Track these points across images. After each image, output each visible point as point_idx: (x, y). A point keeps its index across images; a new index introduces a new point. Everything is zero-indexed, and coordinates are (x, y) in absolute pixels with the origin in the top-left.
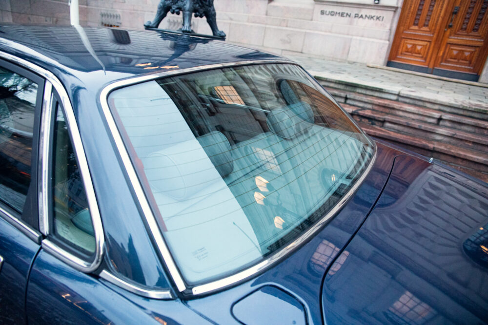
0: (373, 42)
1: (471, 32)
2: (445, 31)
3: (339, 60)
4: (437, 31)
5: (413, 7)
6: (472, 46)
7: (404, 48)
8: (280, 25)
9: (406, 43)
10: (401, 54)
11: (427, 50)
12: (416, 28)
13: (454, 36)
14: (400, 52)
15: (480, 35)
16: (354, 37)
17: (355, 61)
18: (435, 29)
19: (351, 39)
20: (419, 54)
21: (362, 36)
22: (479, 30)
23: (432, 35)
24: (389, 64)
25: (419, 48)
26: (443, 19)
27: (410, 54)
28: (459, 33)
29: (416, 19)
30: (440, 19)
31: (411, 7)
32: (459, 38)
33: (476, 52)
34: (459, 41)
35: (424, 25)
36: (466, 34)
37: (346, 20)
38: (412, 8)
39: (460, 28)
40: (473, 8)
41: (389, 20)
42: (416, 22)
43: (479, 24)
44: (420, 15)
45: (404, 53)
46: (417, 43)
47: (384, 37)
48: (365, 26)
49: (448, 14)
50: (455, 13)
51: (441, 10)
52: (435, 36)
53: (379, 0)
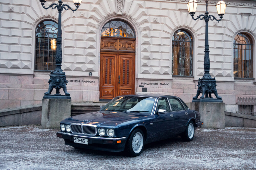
0: (93, 92)
2: (118, 85)
3: (79, 102)
4: (115, 85)
5: (103, 76)
6: (128, 89)
7: (104, 93)
8: (43, 88)
9: (104, 91)
10: (103, 95)
11: (113, 92)
12: (107, 84)
13: (121, 86)
16: (84, 91)
17: (86, 101)
18: (114, 84)
20: (111, 94)
21: (87, 90)
22: (129, 84)
23: (113, 87)
24: (100, 100)
26: (116, 80)
27: (107, 95)
30: (115, 80)
31: (102, 76)
32: (123, 87)
33: (131, 91)
35: (110, 83)
36: (125, 85)
37: (78, 83)
38: (103, 77)
39: (122, 83)
40: (124, 76)
41: (97, 82)
42: (106, 82)
43: (128, 82)
44: (107, 79)
45: (105, 95)
46: (108, 90)
47: (97, 89)
48: (87, 86)
49: (117, 79)
50: (119, 78)
51: (114, 77)
52: (115, 87)
53: (91, 75)
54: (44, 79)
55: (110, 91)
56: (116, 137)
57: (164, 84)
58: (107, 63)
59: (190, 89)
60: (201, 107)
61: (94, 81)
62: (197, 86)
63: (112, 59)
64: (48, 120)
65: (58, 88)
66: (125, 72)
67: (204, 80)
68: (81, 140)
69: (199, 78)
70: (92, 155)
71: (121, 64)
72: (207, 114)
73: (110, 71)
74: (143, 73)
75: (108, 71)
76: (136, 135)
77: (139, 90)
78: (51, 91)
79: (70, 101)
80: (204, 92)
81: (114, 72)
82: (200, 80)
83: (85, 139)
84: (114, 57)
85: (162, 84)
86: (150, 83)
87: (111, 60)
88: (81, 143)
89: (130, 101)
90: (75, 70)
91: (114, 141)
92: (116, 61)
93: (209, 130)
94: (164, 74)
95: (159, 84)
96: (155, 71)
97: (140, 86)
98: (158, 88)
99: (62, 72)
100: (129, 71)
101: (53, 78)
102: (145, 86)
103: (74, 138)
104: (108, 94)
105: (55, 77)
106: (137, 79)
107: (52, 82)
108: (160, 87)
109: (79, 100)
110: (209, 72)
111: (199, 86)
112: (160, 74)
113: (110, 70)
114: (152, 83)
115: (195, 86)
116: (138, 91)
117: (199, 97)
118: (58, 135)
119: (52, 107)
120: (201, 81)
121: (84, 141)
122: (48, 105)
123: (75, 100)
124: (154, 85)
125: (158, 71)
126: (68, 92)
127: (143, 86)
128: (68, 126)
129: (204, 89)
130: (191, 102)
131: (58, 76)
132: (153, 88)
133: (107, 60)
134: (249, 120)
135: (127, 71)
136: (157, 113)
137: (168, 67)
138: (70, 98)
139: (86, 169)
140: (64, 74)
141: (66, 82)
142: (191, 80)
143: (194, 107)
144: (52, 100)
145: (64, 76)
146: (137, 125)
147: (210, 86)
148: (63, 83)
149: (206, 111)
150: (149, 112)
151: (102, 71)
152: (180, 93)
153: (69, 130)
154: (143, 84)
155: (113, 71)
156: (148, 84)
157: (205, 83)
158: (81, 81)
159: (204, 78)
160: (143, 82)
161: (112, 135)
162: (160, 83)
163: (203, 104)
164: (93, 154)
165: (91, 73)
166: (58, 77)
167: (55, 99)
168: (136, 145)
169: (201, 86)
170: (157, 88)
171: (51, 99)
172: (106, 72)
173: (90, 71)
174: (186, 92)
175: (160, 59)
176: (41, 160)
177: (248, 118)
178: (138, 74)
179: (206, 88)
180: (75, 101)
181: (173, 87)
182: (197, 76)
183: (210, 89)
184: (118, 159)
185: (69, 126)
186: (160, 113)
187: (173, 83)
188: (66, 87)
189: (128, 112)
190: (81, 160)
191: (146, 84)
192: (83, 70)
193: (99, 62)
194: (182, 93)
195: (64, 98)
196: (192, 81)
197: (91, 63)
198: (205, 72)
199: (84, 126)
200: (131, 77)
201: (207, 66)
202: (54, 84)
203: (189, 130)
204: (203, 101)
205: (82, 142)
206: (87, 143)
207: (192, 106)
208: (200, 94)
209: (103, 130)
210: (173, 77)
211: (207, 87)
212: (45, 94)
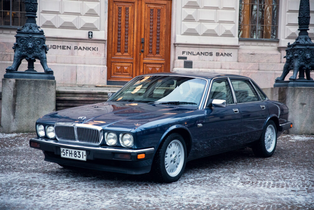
0: (95, 67)
1: (155, 55)
2: (140, 55)
3: (69, 85)
4: (135, 55)
5: (114, 38)
6: (159, 64)
7: (115, 70)
8: (3, 60)
9: (116, 66)
11: (131, 69)
12: (120, 54)
13: (146, 58)
14: (113, 73)
15: (161, 56)
16: (78, 65)
17: (83, 84)
18: (133, 54)
19: (77, 66)
20: (127, 72)
21: (85, 64)
22: (160, 53)
23: (132, 58)
24: (109, 83)
25: (126, 68)
26: (137, 47)
27: (120, 73)
28: (148, 56)
29: (118, 48)
30: (135, 47)
31: (112, 39)
32: (150, 59)
33: (163, 67)
34: (150, 60)
35: (125, 52)
36: (153, 56)
37: (67, 51)
38: (114, 40)
39: (148, 53)
40: (152, 39)
41: (102, 50)
42: (119, 50)
43: (159, 49)
44: (120, 44)
45: (116, 73)
46: (123, 64)
47: (102, 63)
48: (85, 56)
49: (139, 43)
50: (143, 43)
51: (133, 41)
52: (134, 59)
53: (92, 36)
54: (4, 43)
55: (127, 66)
56: (136, 147)
57: (224, 54)
58: (120, 15)
59: (271, 63)
60: (291, 97)
61: (96, 48)
62: (284, 57)
63: (130, 7)
64: (14, 118)
65: (30, 59)
66: (152, 32)
67: (298, 47)
68: (73, 152)
69: (289, 43)
70: (94, 179)
71: (146, 17)
72: (300, 108)
73: (127, 30)
74: (186, 34)
75: (123, 30)
76: (171, 145)
77: (178, 65)
78: (18, 64)
79: (54, 83)
80: (296, 69)
81: (132, 32)
82: (289, 46)
83: (81, 151)
84: (133, 3)
85: (220, 54)
86: (198, 53)
87: (127, 9)
88: (73, 157)
89: (162, 83)
90: (62, 27)
91: (132, 154)
92: (137, 11)
93: (304, 138)
94: (224, 35)
95: (214, 54)
96: (208, 30)
97: (180, 58)
98: (213, 62)
99: (38, 30)
100: (160, 29)
101: (23, 40)
102: (190, 58)
103: (62, 149)
104: (122, 71)
105: (24, 39)
106: (174, 44)
107: (20, 47)
108: (215, 60)
109: (69, 82)
110: (308, 31)
111: (288, 58)
112: (216, 35)
113: (126, 27)
114: (201, 53)
115: (280, 58)
116: (177, 67)
117: (287, 79)
118: (32, 143)
119: (20, 95)
120: (292, 47)
121: (79, 154)
122: (12, 89)
123: (62, 82)
124: (206, 55)
125: (213, 30)
126: (49, 67)
127: (186, 58)
128: (50, 129)
129: (296, 63)
130: (273, 87)
131: (31, 37)
132: (204, 61)
133: (120, 8)
135: (157, 29)
136: (210, 106)
137: (232, 22)
138: (53, 78)
139: (83, 203)
140: (42, 33)
141: (45, 49)
142: (273, 47)
143: (278, 96)
144: (21, 81)
145: (41, 36)
146: (174, 127)
147: (309, 57)
148: (40, 50)
149: (299, 103)
150: (195, 104)
151: (111, 29)
152: (252, 71)
153: (52, 135)
154: (186, 53)
155: (132, 30)
156: (194, 54)
157: (299, 52)
158: (73, 47)
159: (297, 43)
160: (186, 49)
161: (129, 145)
162: (217, 53)
163: (294, 90)
164: (96, 177)
165: (90, 33)
166: (31, 39)
167: (25, 80)
168: (172, 163)
169: (291, 58)
170: (210, 61)
171: (18, 80)
172: (118, 30)
173: (90, 30)
174: (263, 69)
175: (217, 8)
176: (2, 189)
178: (177, 35)
179: (300, 61)
180: (63, 84)
181: (240, 59)
182: (285, 39)
183: (307, 63)
184: (140, 187)
185: (52, 128)
186: (216, 106)
187: (239, 52)
188: (46, 58)
189: (158, 103)
190: (73, 188)
191: (191, 54)
192: (76, 26)
193: (105, 13)
194: (256, 70)
195: (42, 78)
196: (276, 48)
197: (91, 13)
198: (299, 31)
199: (79, 129)
200: (164, 40)
201: (305, 21)
202: (24, 53)
203: (268, 137)
204: (293, 86)
205: (76, 157)
206: (84, 159)
207: (274, 95)
208: (288, 72)
209: (113, 135)
210: (240, 40)
211: (302, 60)
212: (8, 71)
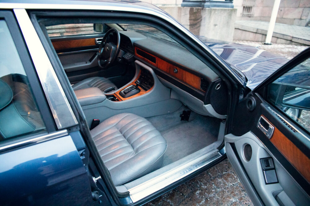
72: (213, 29)
130: (180, 6)
134: (240, 31)
143: (188, 16)
149: (213, 24)
163: (210, 11)
177: (240, 28)
204: (209, 6)
